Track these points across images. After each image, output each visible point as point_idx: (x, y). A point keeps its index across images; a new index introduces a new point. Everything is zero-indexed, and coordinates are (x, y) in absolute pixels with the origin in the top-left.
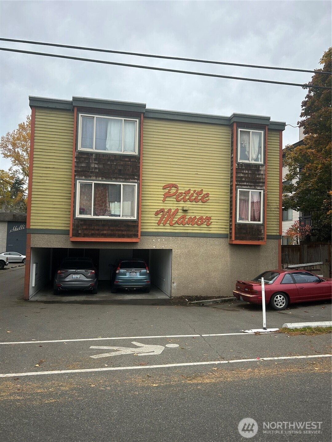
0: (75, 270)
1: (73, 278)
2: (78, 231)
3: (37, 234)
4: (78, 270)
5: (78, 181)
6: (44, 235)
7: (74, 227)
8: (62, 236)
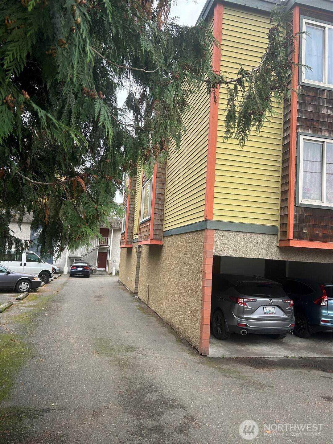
0: (268, 300)
1: (264, 313)
2: (302, 229)
3: (224, 232)
4: (274, 300)
5: (302, 137)
6: (235, 234)
7: (296, 220)
8: (263, 236)
